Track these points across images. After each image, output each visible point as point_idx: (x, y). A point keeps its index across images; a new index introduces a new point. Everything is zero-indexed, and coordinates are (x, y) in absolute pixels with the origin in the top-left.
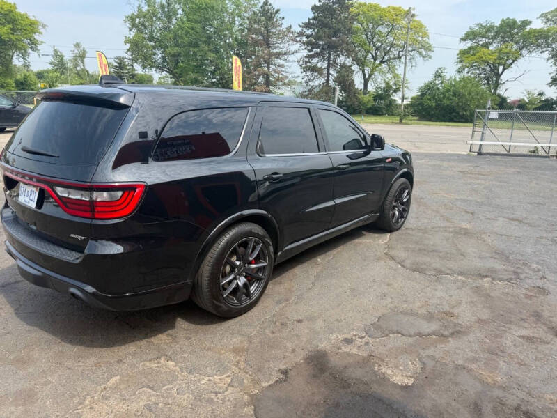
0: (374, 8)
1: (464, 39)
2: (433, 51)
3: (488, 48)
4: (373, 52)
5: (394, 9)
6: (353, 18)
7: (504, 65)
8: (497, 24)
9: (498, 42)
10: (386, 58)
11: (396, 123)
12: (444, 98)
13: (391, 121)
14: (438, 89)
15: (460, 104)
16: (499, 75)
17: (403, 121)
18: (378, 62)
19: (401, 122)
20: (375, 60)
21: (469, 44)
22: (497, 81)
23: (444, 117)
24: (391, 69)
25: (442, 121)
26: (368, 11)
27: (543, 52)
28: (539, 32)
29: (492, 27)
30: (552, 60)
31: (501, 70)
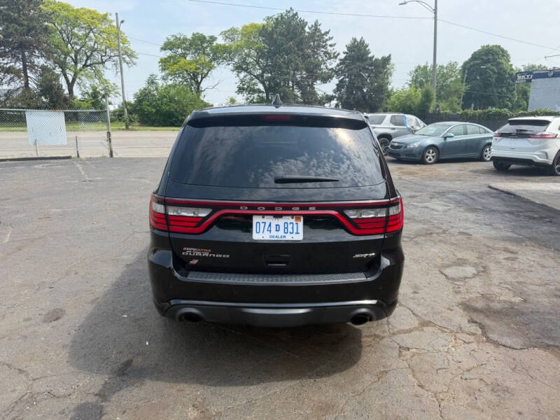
0: (65, 8)
1: (164, 49)
2: (137, 58)
3: (185, 58)
4: (73, 55)
5: (89, 11)
6: (48, 17)
7: (202, 75)
8: (189, 36)
9: (193, 54)
10: (89, 62)
11: (123, 130)
12: (162, 104)
13: (117, 127)
14: (154, 95)
15: (178, 110)
16: (198, 84)
17: (130, 127)
18: (80, 66)
19: (127, 128)
20: (76, 63)
21: (168, 53)
22: (198, 88)
23: (165, 121)
24: (98, 74)
25: (163, 126)
26: (60, 9)
27: (229, 64)
28: (223, 47)
29: (185, 40)
30: (235, 72)
31: (199, 79)
